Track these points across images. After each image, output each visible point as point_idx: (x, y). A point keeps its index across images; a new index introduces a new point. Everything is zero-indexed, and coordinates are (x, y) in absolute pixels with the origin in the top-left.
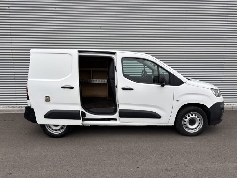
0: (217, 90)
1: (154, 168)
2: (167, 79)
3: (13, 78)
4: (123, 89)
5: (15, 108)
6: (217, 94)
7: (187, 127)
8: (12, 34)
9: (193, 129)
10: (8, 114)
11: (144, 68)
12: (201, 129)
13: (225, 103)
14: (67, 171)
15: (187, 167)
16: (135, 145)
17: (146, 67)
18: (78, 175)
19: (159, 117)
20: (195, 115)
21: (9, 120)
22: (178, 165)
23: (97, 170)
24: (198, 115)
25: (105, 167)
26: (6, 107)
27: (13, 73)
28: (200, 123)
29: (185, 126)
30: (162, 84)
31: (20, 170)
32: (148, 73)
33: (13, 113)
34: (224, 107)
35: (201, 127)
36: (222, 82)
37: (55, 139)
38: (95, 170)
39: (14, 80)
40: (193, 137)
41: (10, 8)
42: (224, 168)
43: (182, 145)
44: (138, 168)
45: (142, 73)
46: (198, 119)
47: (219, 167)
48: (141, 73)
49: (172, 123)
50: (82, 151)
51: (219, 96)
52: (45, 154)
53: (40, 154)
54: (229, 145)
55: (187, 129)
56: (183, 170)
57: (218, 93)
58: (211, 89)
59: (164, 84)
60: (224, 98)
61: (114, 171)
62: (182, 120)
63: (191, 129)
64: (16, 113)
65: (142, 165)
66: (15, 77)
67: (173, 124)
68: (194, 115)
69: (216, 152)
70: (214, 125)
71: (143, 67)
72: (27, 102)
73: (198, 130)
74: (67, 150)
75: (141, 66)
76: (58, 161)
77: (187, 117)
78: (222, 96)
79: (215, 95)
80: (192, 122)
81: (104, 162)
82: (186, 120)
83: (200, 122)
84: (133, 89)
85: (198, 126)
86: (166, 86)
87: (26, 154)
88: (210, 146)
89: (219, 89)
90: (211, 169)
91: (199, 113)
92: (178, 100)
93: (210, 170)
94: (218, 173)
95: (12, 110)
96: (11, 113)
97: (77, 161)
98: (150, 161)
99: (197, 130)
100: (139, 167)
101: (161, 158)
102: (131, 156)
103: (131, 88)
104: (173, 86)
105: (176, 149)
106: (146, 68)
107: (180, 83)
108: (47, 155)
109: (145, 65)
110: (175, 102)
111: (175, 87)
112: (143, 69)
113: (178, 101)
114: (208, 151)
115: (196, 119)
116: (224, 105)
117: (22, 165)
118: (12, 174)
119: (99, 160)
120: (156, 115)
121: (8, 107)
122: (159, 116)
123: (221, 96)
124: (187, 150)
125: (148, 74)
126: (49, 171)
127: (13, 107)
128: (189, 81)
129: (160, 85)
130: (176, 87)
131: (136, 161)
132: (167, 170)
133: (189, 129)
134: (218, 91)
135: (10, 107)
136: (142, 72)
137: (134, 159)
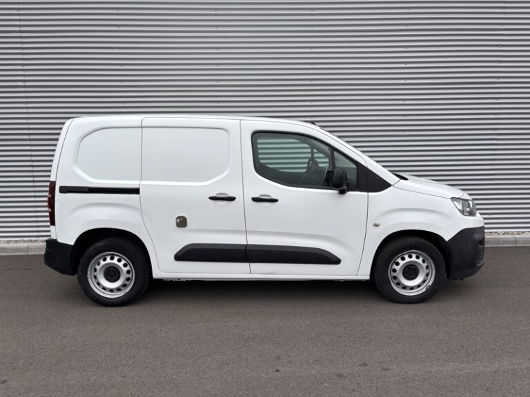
0: (467, 201)
1: (313, 372)
2: (352, 177)
3: (31, 179)
4: (255, 200)
5: (35, 244)
6: (468, 210)
7: (398, 284)
8: (27, 84)
9: (412, 288)
10: (19, 256)
11: (312, 153)
12: (430, 287)
13: (486, 231)
14: (124, 376)
15: (386, 370)
16: (281, 323)
17: (315, 150)
18: (145, 385)
19: (336, 261)
20: (418, 257)
21: (19, 270)
22: (366, 365)
23: (188, 375)
24: (422, 256)
25: (207, 370)
26: (16, 241)
27: (30, 169)
28: (427, 275)
29: (396, 281)
30: (340, 189)
31: (26, 374)
32: (320, 165)
33: (29, 254)
34: (484, 239)
35: (430, 284)
36: (492, 182)
37: (109, 309)
38: (184, 374)
39: (32, 184)
40: (413, 305)
41: (23, 29)
42: (468, 373)
43: (385, 323)
44: (277, 371)
45: (308, 165)
46: (424, 265)
47: (458, 372)
48: (306, 166)
49: (364, 274)
50: (164, 335)
51: (471, 214)
52: (84, 342)
53: (72, 340)
54: (492, 323)
55: (401, 286)
56: (376, 376)
57: (469, 207)
58: (453, 199)
59: (345, 187)
60: (484, 219)
61: (224, 378)
62: (388, 269)
63: (408, 287)
64: (37, 253)
65: (286, 366)
66: (34, 176)
67: (368, 277)
68: (414, 256)
69: (458, 338)
70: (462, 279)
71: (309, 150)
72: (49, 231)
73: (424, 290)
74: (132, 332)
75: (305, 149)
76: (108, 356)
77: (399, 260)
78: (481, 214)
79: (462, 212)
80: (411, 272)
81: (206, 357)
82: (397, 268)
83: (427, 271)
84: (276, 201)
85: (424, 281)
86: (350, 193)
87: (43, 340)
88: (447, 325)
89: (474, 199)
90: (438, 376)
91: (424, 252)
92: (377, 222)
93: (436, 378)
94: (453, 384)
95: (28, 249)
96: (26, 254)
97: (148, 356)
98: (307, 357)
99: (422, 290)
100: (280, 368)
101: (333, 350)
102: (267, 347)
103: (274, 197)
104: (365, 194)
105: (370, 332)
106: (316, 153)
107: (381, 185)
108: (86, 343)
109: (312, 147)
110: (371, 229)
111: (370, 194)
112: (310, 155)
113: (377, 225)
114: (440, 335)
115: (419, 266)
116: (484, 233)
117: (31, 364)
118: (8, 383)
119: (195, 355)
120: (329, 256)
121: (20, 241)
122: (334, 260)
123: (478, 215)
124: (393, 333)
125: (321, 167)
126: (85, 377)
127: (31, 241)
128: (402, 181)
129: (337, 192)
130: (371, 196)
131: (277, 357)
132: (340, 376)
133: (405, 287)
134: (470, 202)
135: (25, 242)
136: (308, 163)
137: (273, 352)
